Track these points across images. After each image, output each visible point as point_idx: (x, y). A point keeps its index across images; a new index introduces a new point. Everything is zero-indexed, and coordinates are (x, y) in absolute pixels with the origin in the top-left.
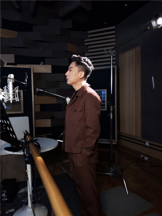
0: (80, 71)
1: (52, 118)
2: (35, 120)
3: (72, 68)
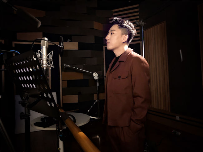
0: (124, 34)
1: (79, 94)
2: (62, 96)
3: (114, 30)
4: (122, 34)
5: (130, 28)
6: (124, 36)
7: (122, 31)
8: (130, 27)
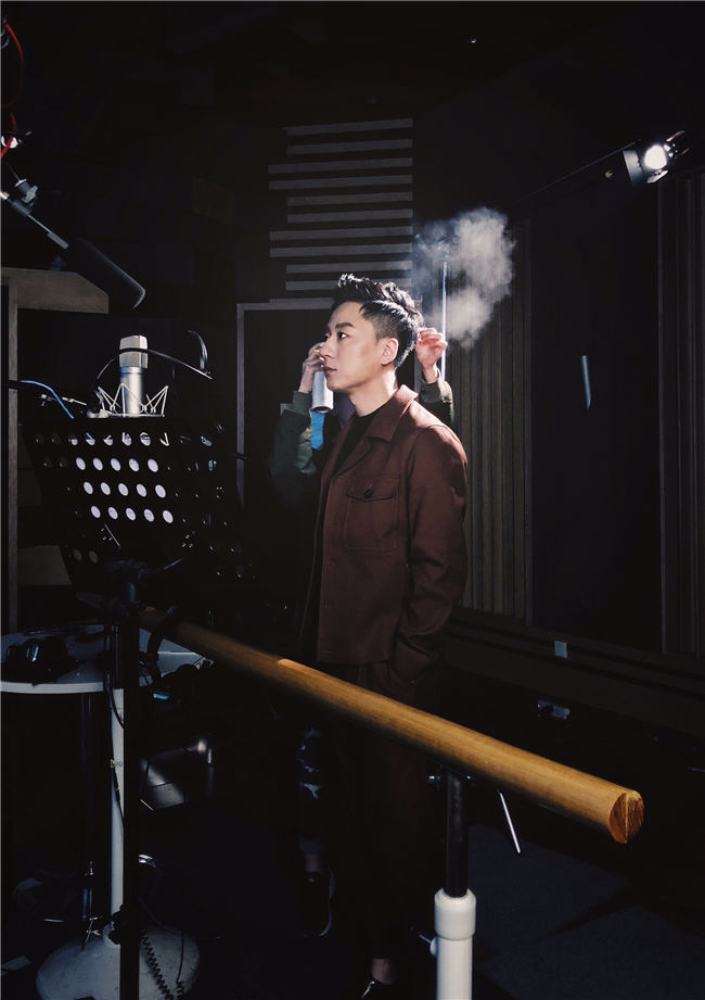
0: (384, 337)
2: (18, 547)
3: (350, 324)
4: (378, 337)
5: (402, 311)
6: (384, 342)
7: (375, 327)
8: (402, 309)
